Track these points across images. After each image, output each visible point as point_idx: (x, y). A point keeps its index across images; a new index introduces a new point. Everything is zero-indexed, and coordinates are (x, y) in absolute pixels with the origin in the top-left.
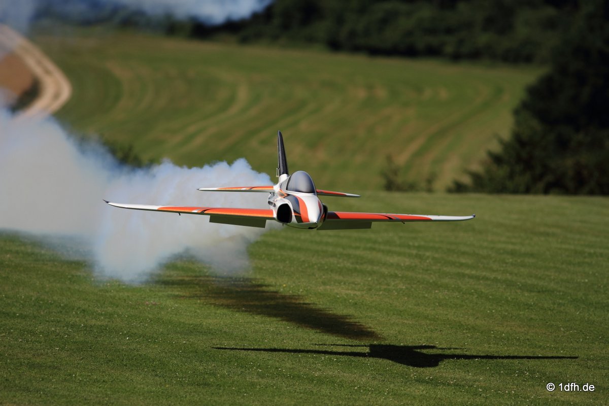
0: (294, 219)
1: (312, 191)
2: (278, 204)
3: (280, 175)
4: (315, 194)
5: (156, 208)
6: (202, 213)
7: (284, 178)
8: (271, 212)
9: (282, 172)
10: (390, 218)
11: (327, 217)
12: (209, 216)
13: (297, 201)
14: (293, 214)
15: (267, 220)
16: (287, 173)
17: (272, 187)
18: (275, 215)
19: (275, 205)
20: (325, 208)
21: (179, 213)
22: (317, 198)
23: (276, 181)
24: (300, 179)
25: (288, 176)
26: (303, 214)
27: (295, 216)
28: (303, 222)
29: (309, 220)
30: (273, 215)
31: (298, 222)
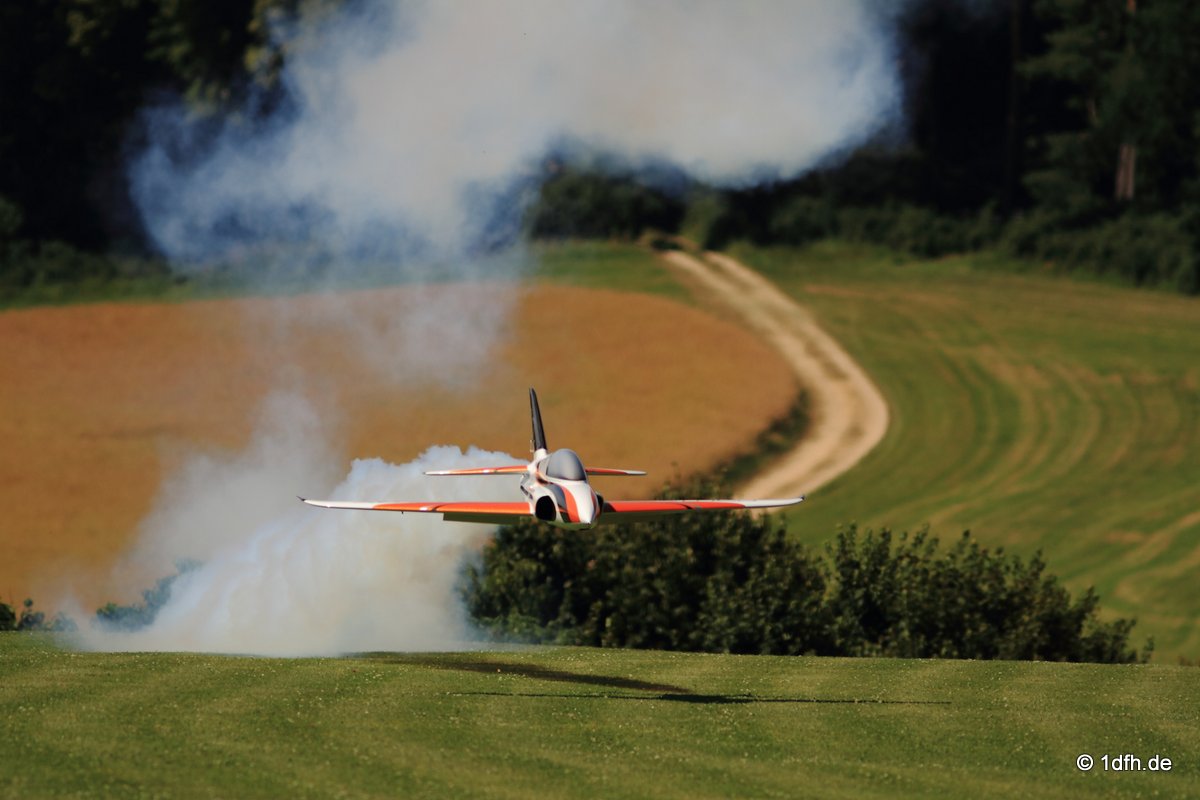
0: (559, 516)
1: (582, 477)
2: (537, 496)
3: (536, 450)
4: (585, 482)
5: (370, 505)
6: (434, 511)
7: (541, 454)
8: (526, 506)
9: (538, 446)
10: (688, 507)
11: (603, 512)
13: (560, 492)
14: (557, 509)
16: (545, 448)
17: (525, 467)
18: (532, 511)
19: (531, 497)
20: (600, 499)
21: (402, 511)
23: (530, 459)
24: (565, 461)
25: (547, 453)
26: (570, 510)
27: (561, 513)
28: (571, 522)
29: (579, 519)
30: (529, 510)
31: (565, 522)
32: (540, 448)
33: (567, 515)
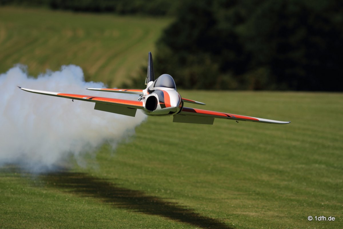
0: (159, 107)
1: (174, 87)
2: (147, 97)
4: (175, 89)
5: (56, 94)
6: (90, 100)
7: (151, 83)
8: (142, 103)
9: (149, 81)
10: (229, 116)
11: (182, 110)
12: (95, 103)
13: (162, 94)
15: (138, 110)
18: (144, 105)
19: (144, 99)
21: (73, 99)
22: (177, 93)
25: (154, 81)
26: (166, 102)
27: (160, 104)
28: (166, 107)
29: (170, 105)
30: (142, 105)
31: (162, 108)
32: (151, 81)
33: (165, 104)
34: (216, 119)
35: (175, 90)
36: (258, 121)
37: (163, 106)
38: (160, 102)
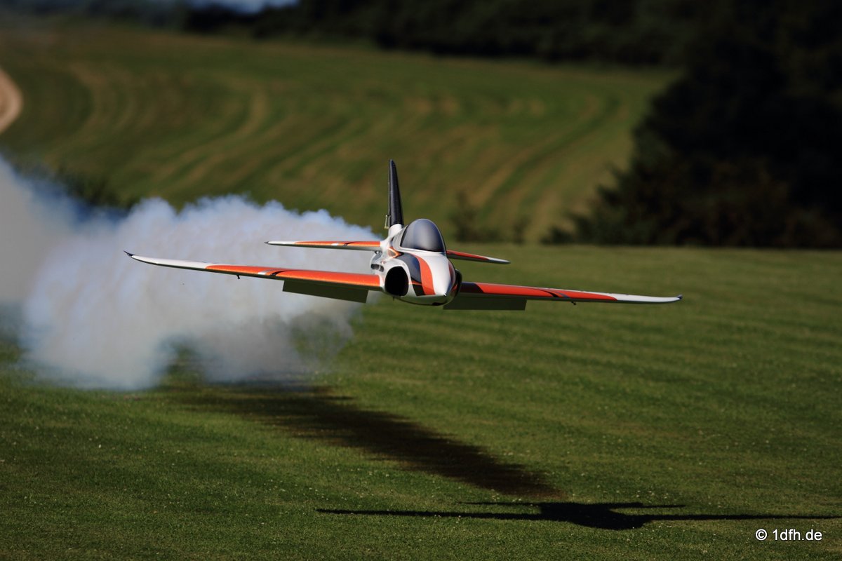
0: (411, 290)
1: (439, 248)
2: (388, 268)
3: (390, 226)
4: (443, 254)
5: (204, 266)
6: (273, 277)
7: (396, 229)
8: (376, 279)
9: (393, 221)
10: (555, 296)
11: (459, 290)
12: (283, 282)
13: (416, 263)
14: (410, 283)
15: (370, 291)
16: (401, 223)
17: (379, 243)
18: (382, 284)
19: (382, 269)
20: (459, 276)
21: (238, 275)
22: (447, 260)
23: (384, 234)
24: (421, 230)
25: (403, 227)
26: (424, 284)
27: (413, 285)
28: (424, 295)
29: (433, 291)
30: (378, 282)
31: (417, 295)
32: (396, 223)
33: (421, 286)
34: (529, 302)
35: (441, 255)
36: (614, 301)
37: (419, 289)
38: (412, 278)
